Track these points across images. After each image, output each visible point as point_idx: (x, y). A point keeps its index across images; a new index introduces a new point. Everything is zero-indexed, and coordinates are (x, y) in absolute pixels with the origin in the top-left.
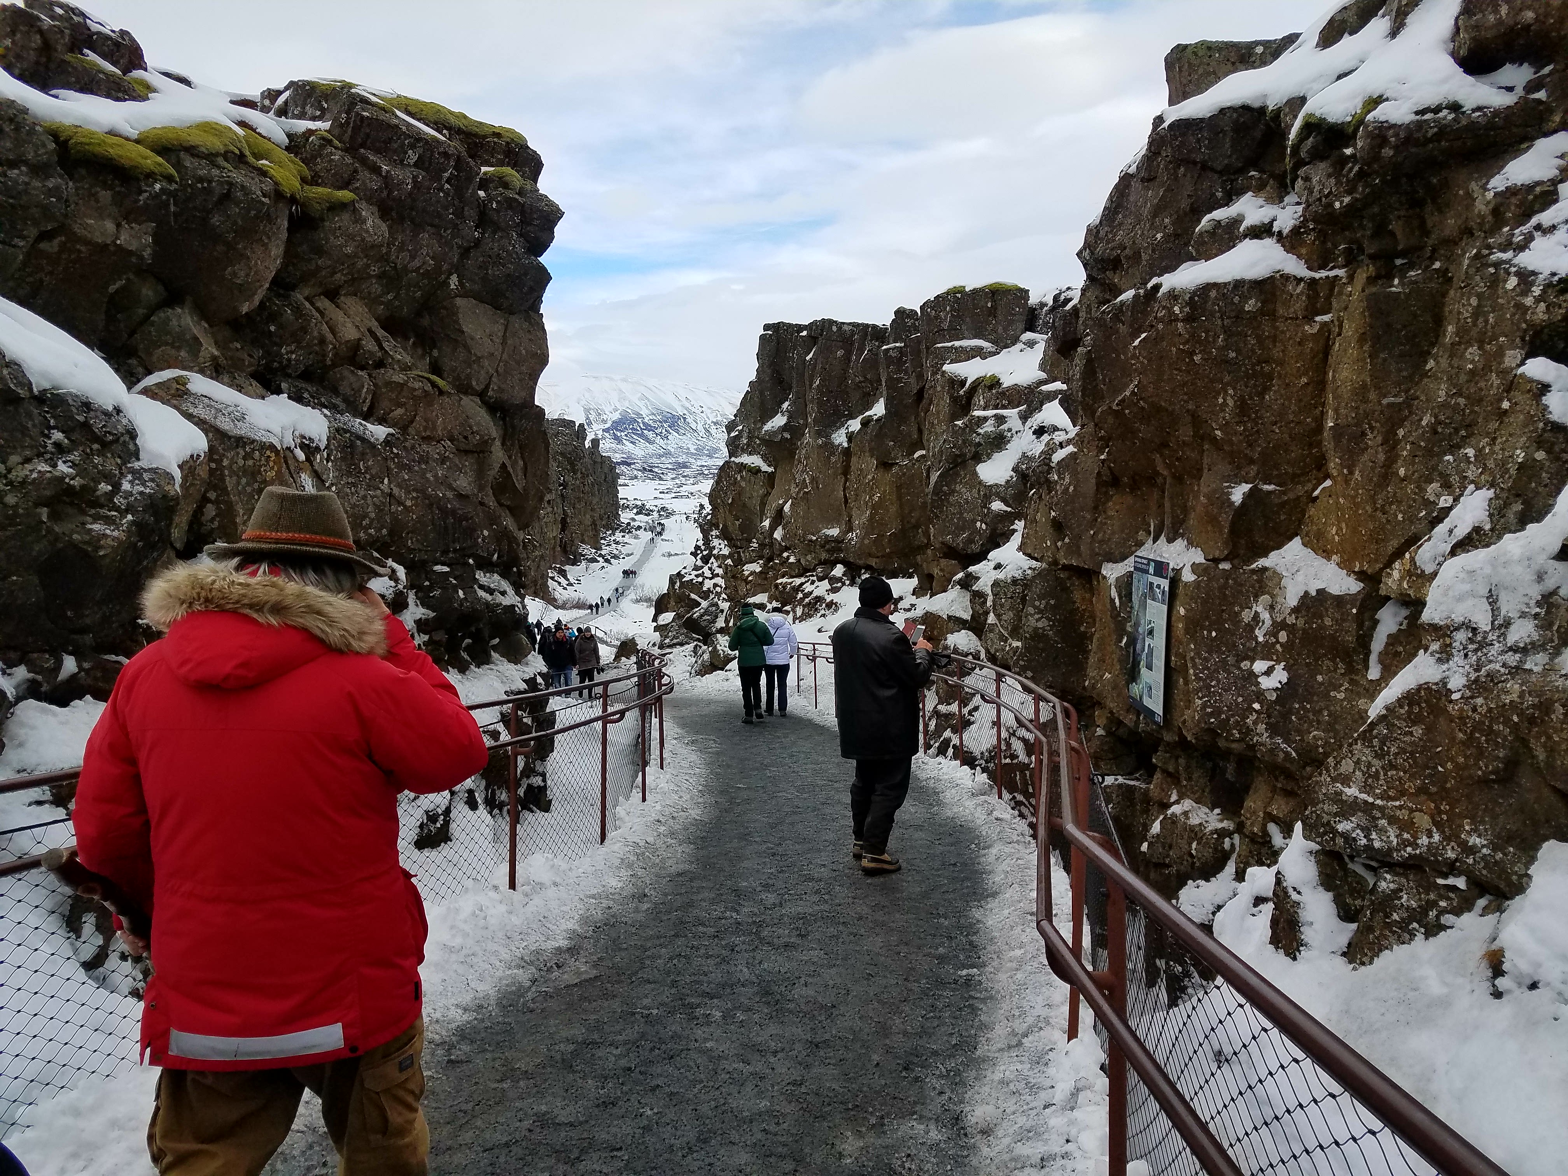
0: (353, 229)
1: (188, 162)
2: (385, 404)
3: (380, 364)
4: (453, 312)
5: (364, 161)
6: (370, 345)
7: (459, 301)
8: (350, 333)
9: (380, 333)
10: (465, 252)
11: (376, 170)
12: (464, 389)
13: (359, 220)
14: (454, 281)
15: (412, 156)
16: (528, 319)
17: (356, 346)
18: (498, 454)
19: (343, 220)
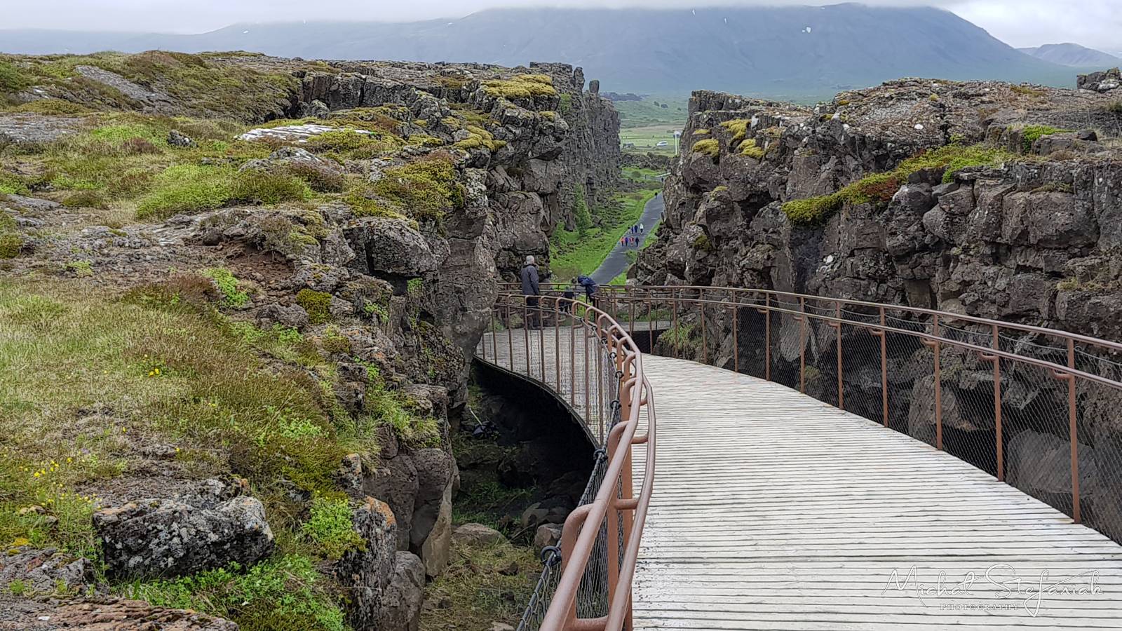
0: (505, 152)
1: (472, 150)
2: (511, 203)
3: (509, 190)
4: (529, 164)
5: (507, 128)
6: (507, 185)
7: (531, 161)
8: (501, 182)
9: (508, 177)
10: (534, 144)
11: (511, 131)
12: (533, 190)
13: (507, 149)
14: (530, 153)
15: (521, 124)
16: (555, 162)
17: (503, 185)
18: (542, 212)
19: (503, 151)
